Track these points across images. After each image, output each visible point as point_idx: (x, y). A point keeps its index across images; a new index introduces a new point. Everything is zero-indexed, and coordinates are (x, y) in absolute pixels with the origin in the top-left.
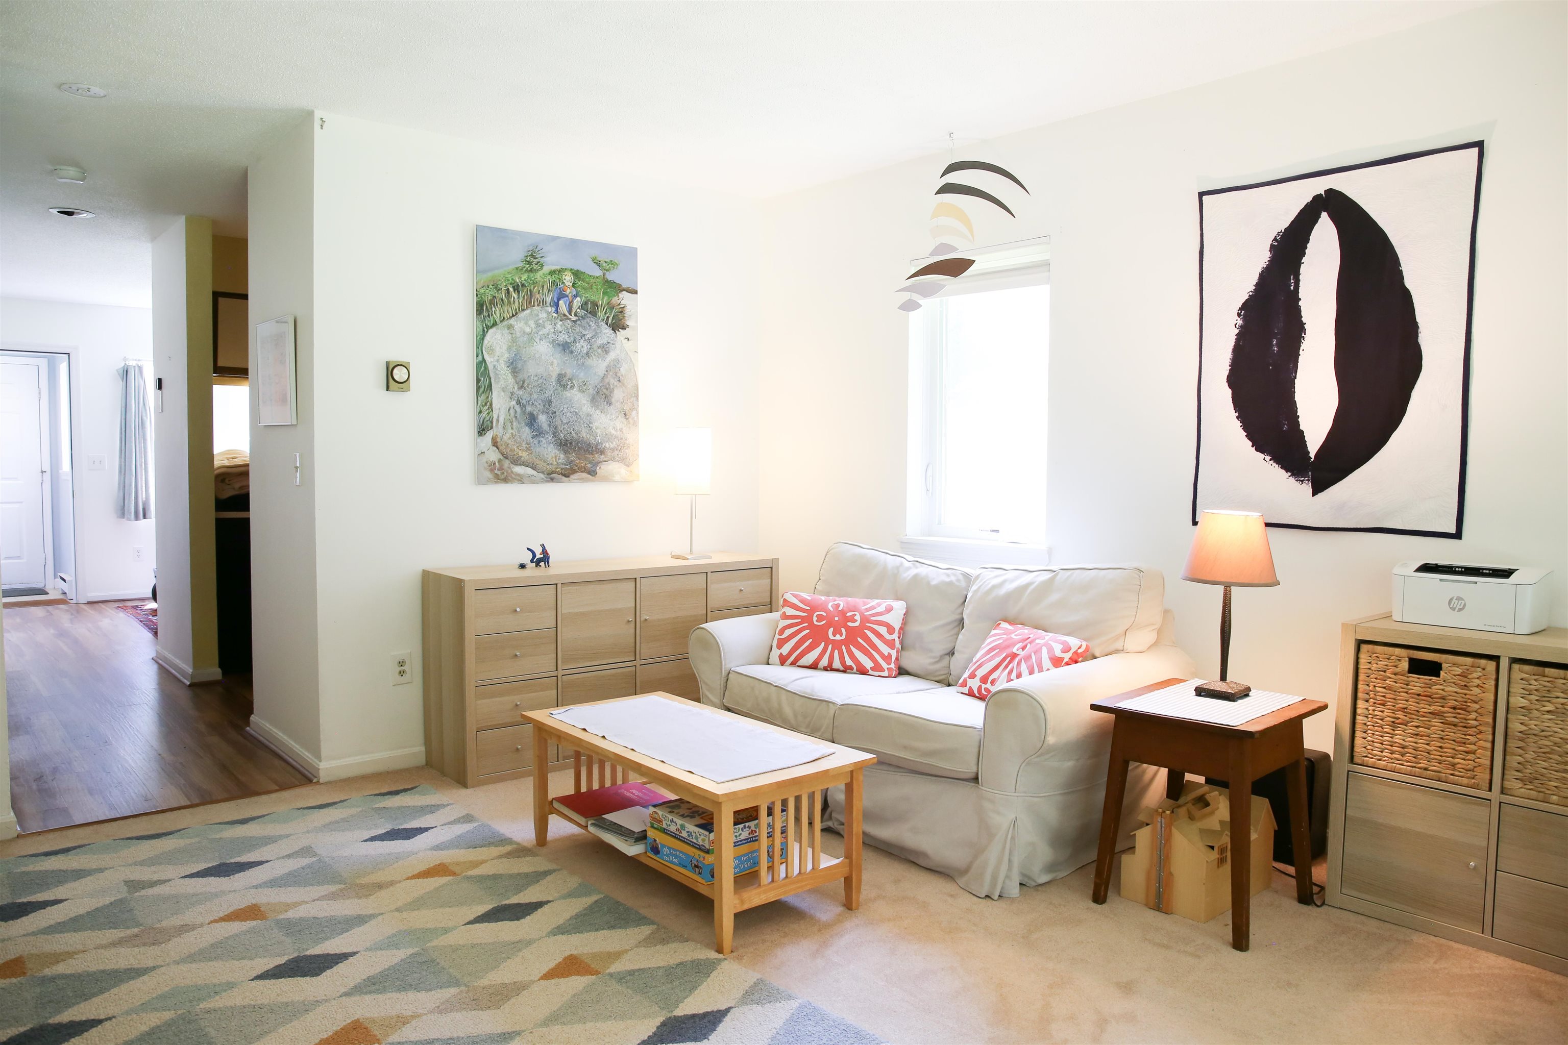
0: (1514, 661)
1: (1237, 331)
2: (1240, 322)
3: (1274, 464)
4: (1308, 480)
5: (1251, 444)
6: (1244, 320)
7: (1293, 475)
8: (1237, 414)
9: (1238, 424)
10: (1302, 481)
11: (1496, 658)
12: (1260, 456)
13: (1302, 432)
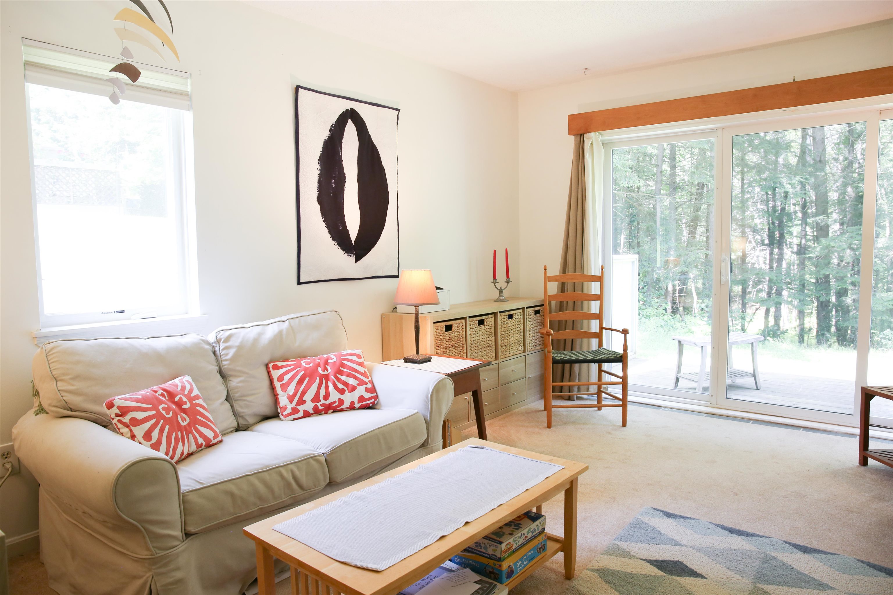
0: (470, 317)
1: (319, 172)
2: (319, 168)
3: (338, 247)
4: (354, 255)
5: (330, 236)
6: (321, 166)
7: (346, 252)
8: (323, 219)
9: (324, 225)
10: (351, 256)
11: (464, 318)
12: (333, 242)
13: (348, 230)
